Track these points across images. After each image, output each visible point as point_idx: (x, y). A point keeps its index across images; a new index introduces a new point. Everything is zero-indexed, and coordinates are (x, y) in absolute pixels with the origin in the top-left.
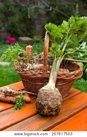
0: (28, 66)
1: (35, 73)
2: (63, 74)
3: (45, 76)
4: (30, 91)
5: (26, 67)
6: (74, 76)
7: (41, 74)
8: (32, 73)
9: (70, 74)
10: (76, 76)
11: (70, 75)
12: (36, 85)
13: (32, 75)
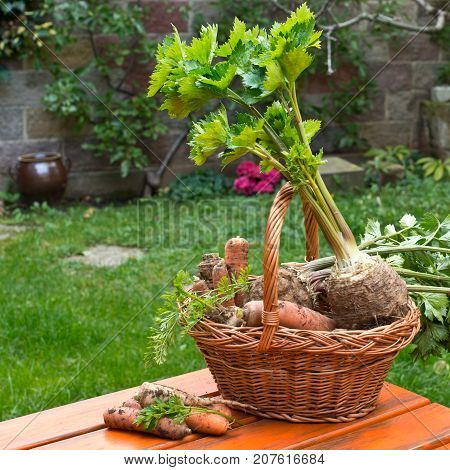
0: (232, 315)
1: (240, 334)
2: (333, 338)
3: (272, 343)
4: (234, 398)
5: (227, 318)
6: (372, 343)
7: (257, 337)
8: (230, 335)
9: (356, 337)
10: (379, 344)
11: (359, 341)
12: (247, 374)
13: (231, 343)
